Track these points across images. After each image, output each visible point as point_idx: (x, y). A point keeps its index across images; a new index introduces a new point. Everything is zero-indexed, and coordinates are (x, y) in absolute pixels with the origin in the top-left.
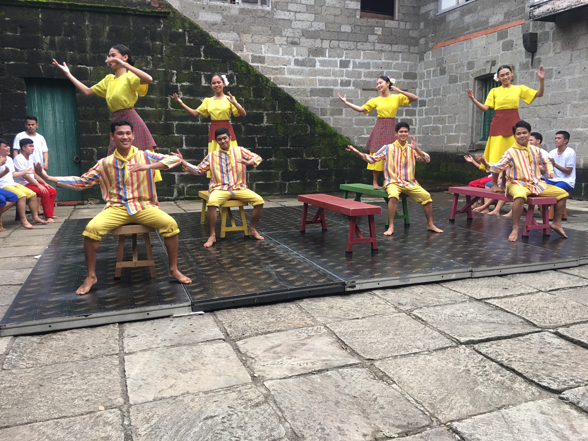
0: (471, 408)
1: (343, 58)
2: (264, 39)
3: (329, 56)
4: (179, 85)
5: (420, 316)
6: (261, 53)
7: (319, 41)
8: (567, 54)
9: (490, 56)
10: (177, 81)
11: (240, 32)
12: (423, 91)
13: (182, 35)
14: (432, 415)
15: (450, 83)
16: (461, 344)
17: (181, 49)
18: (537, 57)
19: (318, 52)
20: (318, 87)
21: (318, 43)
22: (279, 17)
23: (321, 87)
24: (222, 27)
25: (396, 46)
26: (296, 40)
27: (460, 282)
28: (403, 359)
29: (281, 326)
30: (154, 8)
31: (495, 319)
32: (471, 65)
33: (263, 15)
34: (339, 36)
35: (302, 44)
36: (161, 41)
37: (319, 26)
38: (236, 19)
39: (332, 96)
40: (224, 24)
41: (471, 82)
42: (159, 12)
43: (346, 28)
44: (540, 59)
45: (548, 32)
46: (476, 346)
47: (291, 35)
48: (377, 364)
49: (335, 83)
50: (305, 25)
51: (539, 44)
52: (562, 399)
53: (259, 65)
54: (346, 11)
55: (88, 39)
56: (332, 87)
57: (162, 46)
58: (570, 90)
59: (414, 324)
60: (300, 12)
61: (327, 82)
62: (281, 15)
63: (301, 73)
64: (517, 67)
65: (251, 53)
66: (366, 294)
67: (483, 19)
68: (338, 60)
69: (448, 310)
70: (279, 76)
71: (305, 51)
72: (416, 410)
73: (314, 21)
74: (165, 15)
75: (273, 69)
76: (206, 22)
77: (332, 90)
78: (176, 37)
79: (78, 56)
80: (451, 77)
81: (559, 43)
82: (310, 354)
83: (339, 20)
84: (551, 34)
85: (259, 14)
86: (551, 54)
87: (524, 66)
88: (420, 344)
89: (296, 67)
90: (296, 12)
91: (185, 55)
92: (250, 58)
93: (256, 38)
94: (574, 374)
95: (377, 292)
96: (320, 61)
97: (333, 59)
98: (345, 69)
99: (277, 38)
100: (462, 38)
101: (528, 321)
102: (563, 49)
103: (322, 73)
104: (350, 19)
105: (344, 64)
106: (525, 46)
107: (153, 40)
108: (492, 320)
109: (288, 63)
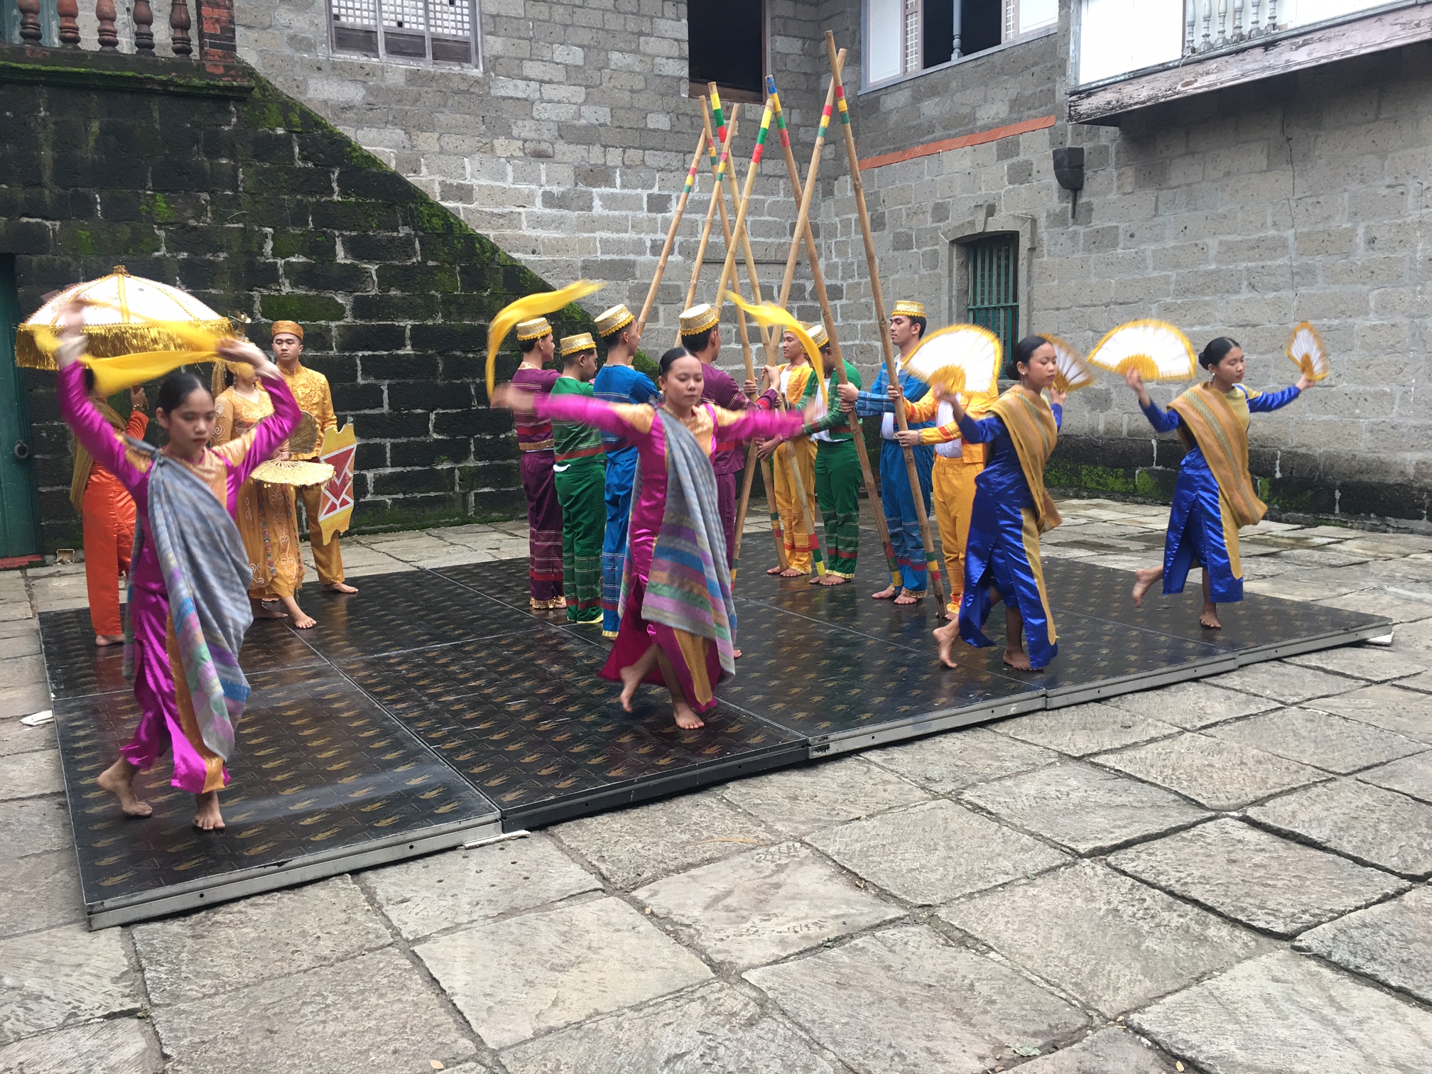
0: (1148, 984)
1: (655, 190)
2: (469, 143)
3: (623, 186)
4: (280, 262)
5: (982, 804)
6: (463, 176)
7: (597, 150)
8: (1147, 197)
9: (984, 193)
10: (276, 252)
11: (412, 126)
12: (835, 266)
13: (285, 142)
14: (1086, 1006)
15: (895, 249)
16: (1081, 856)
17: (283, 176)
18: (1083, 200)
19: (598, 175)
20: (600, 256)
21: (595, 155)
22: (503, 93)
23: (607, 257)
24: (367, 113)
25: (771, 163)
26: (545, 146)
27: (1025, 720)
28: (987, 900)
29: (710, 850)
30: (213, 76)
31: (1124, 799)
32: (940, 212)
33: (464, 87)
34: (643, 139)
35: (558, 157)
36: (232, 156)
37: (596, 115)
38: (398, 95)
39: (633, 276)
40: (371, 107)
41: (943, 249)
42: (226, 88)
43: (658, 121)
44: (1089, 204)
45: (1106, 147)
46: (1111, 859)
47: (533, 135)
48: (942, 913)
49: (638, 247)
50: (564, 113)
51: (1088, 173)
52: (1299, 949)
53: (460, 205)
54: (658, 80)
55: (47, 154)
56: (632, 257)
57: (235, 169)
58: (1156, 274)
59: (976, 820)
60: (550, 82)
61: (619, 246)
62: (506, 88)
63: (558, 224)
64: (1042, 221)
65: (438, 178)
66: (850, 762)
67: (965, 110)
68: (644, 194)
69: (1030, 787)
70: (508, 232)
71: (567, 173)
72: (1052, 998)
73: (585, 102)
74: (241, 96)
75: (493, 215)
76: (325, 102)
77: (632, 264)
78: (268, 148)
79: (21, 195)
80: (897, 235)
81: (1129, 172)
82: (803, 907)
83: (641, 101)
84: (1112, 150)
85: (454, 85)
86: (1113, 196)
87: (1057, 220)
88: (1007, 865)
89: (548, 211)
90: (542, 82)
91: (294, 191)
92: (437, 189)
93: (450, 141)
94: (1304, 899)
95: (873, 756)
96: (601, 197)
97: (633, 192)
98: (660, 216)
99: (500, 143)
100: (919, 149)
101: (1185, 798)
102: (1139, 184)
103: (608, 224)
104: (666, 99)
105: (658, 204)
106: (1059, 176)
107: (213, 153)
108: (1119, 800)
109: (527, 201)
